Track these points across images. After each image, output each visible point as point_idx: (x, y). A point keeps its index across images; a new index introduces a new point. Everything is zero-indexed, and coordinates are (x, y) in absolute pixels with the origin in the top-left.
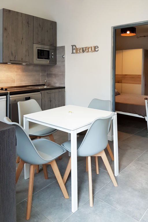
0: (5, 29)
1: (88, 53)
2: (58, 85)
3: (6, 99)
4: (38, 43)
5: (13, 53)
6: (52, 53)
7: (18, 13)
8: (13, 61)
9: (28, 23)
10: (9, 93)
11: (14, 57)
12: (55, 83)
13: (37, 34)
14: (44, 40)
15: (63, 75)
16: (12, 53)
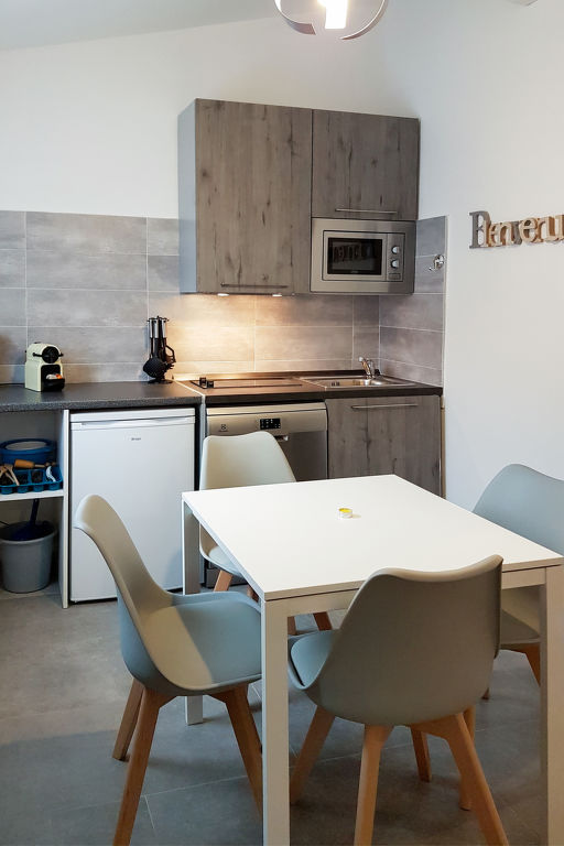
0: (204, 175)
1: (537, 246)
2: (416, 377)
3: (193, 420)
4: (333, 214)
5: (234, 256)
6: (395, 250)
7: (249, 107)
8: (234, 286)
9: (290, 140)
10: (203, 401)
11: (237, 271)
12: (407, 369)
13: (328, 178)
14: (359, 198)
15: (436, 338)
16: (229, 259)
